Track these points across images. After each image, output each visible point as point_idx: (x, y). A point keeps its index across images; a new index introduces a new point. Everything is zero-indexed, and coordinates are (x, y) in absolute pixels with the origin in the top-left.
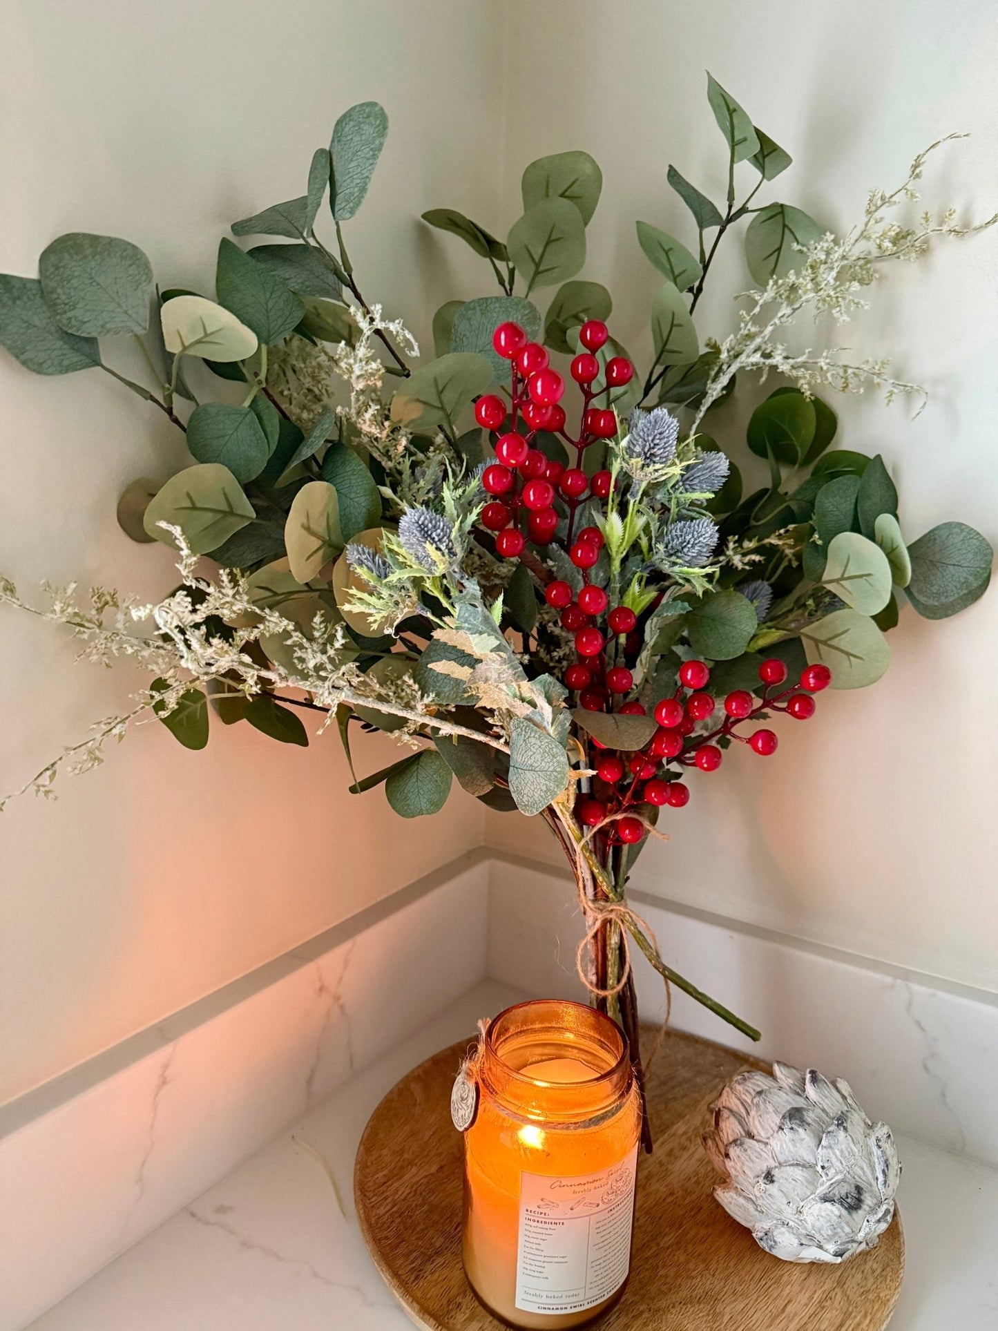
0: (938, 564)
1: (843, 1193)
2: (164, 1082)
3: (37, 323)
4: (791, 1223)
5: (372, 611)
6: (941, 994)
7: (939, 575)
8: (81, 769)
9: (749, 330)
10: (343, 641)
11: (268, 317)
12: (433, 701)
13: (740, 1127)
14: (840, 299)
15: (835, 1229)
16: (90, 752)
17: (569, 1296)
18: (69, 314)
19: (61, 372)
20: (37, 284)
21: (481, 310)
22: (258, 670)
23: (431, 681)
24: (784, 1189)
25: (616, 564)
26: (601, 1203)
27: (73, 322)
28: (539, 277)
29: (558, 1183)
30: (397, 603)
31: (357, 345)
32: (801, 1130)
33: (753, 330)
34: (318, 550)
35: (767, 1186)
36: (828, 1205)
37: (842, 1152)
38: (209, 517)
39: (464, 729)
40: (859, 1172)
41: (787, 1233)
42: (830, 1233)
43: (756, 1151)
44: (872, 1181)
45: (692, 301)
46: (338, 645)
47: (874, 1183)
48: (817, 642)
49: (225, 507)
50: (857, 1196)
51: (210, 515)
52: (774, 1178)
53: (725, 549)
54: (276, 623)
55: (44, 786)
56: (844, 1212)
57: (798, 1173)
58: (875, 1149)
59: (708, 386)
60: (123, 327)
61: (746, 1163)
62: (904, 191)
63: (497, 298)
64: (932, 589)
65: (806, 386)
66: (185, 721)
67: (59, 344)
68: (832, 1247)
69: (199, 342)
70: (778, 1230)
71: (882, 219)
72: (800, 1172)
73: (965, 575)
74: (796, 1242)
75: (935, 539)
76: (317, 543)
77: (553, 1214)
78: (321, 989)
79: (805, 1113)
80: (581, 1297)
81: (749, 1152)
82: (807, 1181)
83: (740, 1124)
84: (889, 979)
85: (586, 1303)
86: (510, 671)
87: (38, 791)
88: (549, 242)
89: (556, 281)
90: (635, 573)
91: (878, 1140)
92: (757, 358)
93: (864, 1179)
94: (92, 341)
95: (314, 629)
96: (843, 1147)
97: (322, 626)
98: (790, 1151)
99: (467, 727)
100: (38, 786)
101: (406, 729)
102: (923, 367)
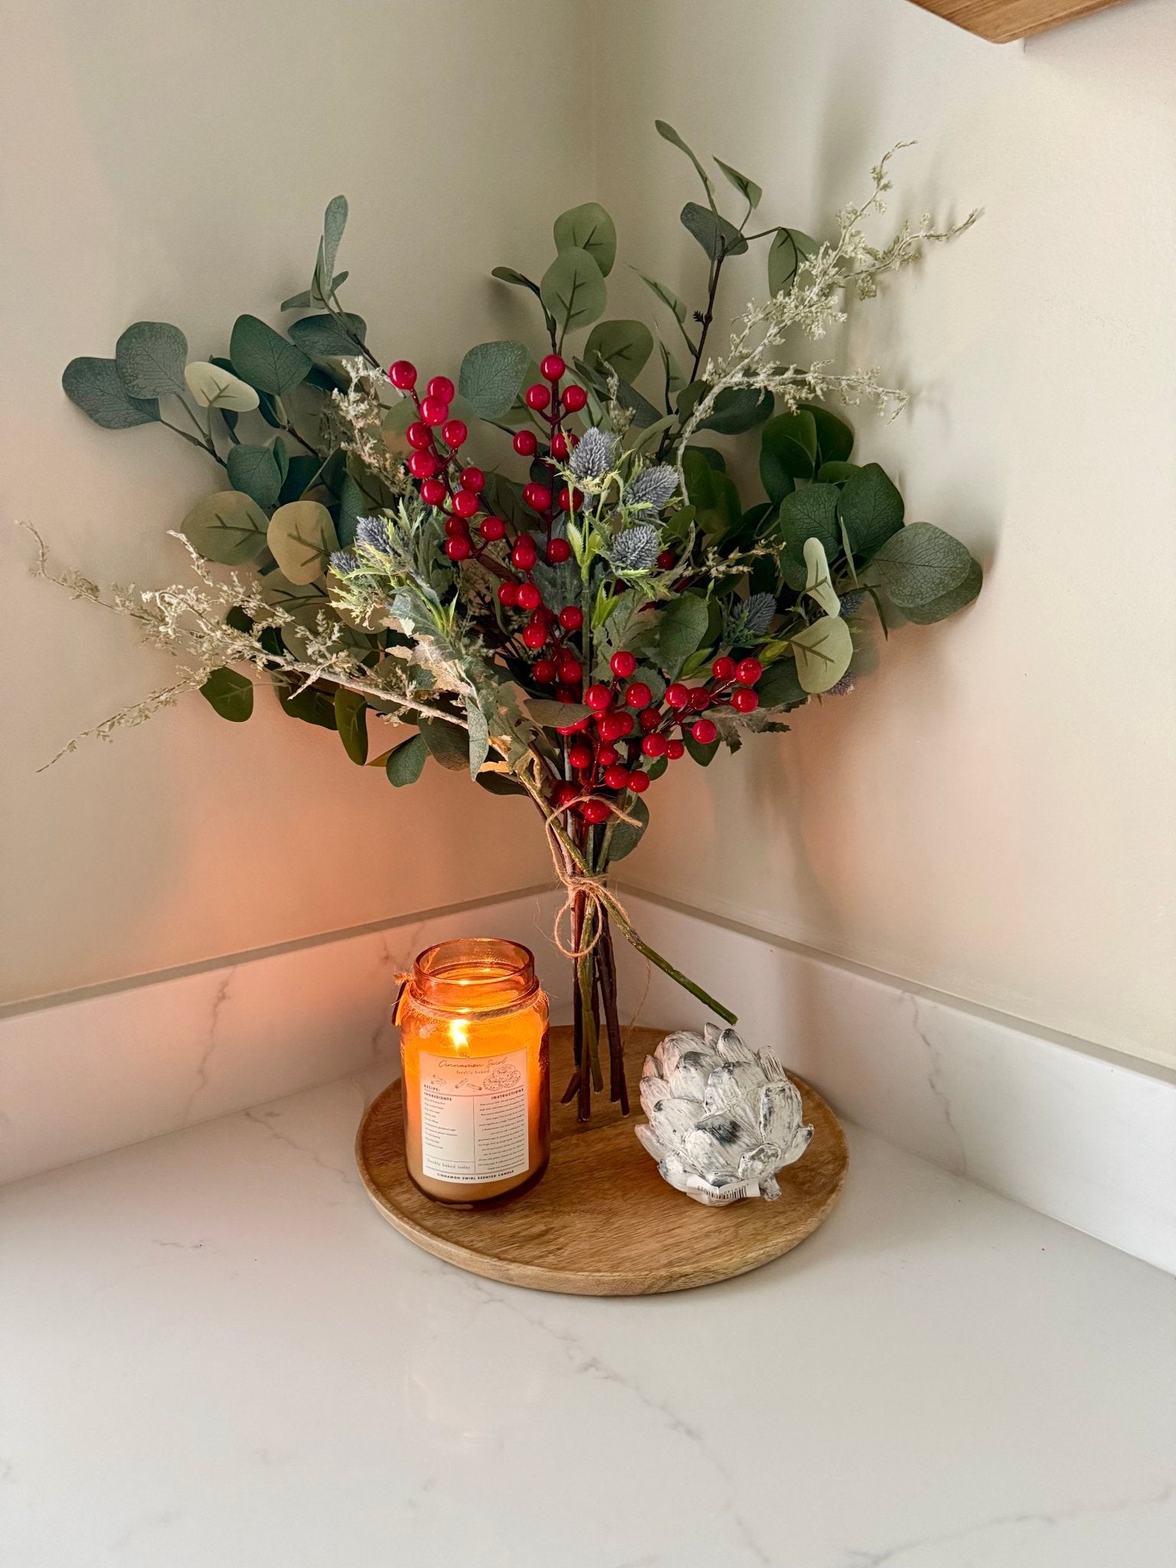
0: (908, 566)
1: (716, 1124)
2: (222, 997)
3: (111, 392)
4: (681, 1154)
5: (352, 607)
6: (942, 1007)
7: (910, 576)
8: (132, 722)
9: (741, 352)
10: (339, 635)
11: (277, 374)
12: (415, 688)
13: (655, 1070)
14: (819, 314)
15: (710, 1157)
16: (140, 711)
17: (461, 1168)
18: (134, 383)
19: (124, 427)
20: (114, 363)
21: (482, 354)
22: (266, 654)
23: (419, 673)
24: (669, 1118)
25: (585, 573)
26: (482, 1086)
27: (136, 389)
28: (572, 319)
29: (444, 1063)
30: (366, 599)
31: (349, 392)
32: (692, 1069)
33: (745, 351)
34: (313, 559)
35: (656, 1114)
36: (700, 1132)
37: (725, 1091)
38: (238, 536)
39: (439, 712)
40: (742, 1113)
41: (675, 1162)
42: (706, 1161)
43: (658, 1087)
44: (754, 1124)
45: (702, 329)
46: (334, 638)
47: (757, 1127)
48: (804, 648)
49: (250, 526)
50: (731, 1131)
51: (239, 533)
52: (661, 1107)
53: (706, 560)
54: (282, 618)
55: (104, 732)
56: (716, 1142)
57: (685, 1106)
58: (764, 1099)
59: (695, 407)
60: (168, 390)
61: (649, 1097)
62: (873, 203)
63: (496, 343)
64: (905, 591)
65: (791, 401)
66: (229, 700)
67: (126, 405)
68: (711, 1177)
69: (219, 396)
70: (669, 1158)
71: (858, 233)
72: (685, 1104)
73: (939, 576)
74: (681, 1169)
75: (902, 541)
76: (315, 552)
77: (443, 1090)
78: (387, 958)
79: (702, 1057)
80: (471, 1171)
81: (653, 1087)
82: (691, 1113)
83: (657, 1067)
84: (898, 992)
85: (476, 1177)
86: (438, 651)
87: (99, 735)
88: (575, 287)
89: (588, 322)
90: (602, 580)
91: (768, 1090)
92: (738, 377)
93: (746, 1120)
94: (154, 402)
95: (318, 625)
96: (727, 1087)
97: (324, 622)
98: (682, 1088)
99: (442, 710)
100: (99, 731)
101: (396, 713)
102: (922, 371)
